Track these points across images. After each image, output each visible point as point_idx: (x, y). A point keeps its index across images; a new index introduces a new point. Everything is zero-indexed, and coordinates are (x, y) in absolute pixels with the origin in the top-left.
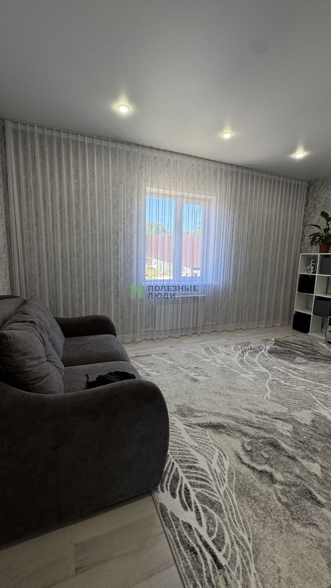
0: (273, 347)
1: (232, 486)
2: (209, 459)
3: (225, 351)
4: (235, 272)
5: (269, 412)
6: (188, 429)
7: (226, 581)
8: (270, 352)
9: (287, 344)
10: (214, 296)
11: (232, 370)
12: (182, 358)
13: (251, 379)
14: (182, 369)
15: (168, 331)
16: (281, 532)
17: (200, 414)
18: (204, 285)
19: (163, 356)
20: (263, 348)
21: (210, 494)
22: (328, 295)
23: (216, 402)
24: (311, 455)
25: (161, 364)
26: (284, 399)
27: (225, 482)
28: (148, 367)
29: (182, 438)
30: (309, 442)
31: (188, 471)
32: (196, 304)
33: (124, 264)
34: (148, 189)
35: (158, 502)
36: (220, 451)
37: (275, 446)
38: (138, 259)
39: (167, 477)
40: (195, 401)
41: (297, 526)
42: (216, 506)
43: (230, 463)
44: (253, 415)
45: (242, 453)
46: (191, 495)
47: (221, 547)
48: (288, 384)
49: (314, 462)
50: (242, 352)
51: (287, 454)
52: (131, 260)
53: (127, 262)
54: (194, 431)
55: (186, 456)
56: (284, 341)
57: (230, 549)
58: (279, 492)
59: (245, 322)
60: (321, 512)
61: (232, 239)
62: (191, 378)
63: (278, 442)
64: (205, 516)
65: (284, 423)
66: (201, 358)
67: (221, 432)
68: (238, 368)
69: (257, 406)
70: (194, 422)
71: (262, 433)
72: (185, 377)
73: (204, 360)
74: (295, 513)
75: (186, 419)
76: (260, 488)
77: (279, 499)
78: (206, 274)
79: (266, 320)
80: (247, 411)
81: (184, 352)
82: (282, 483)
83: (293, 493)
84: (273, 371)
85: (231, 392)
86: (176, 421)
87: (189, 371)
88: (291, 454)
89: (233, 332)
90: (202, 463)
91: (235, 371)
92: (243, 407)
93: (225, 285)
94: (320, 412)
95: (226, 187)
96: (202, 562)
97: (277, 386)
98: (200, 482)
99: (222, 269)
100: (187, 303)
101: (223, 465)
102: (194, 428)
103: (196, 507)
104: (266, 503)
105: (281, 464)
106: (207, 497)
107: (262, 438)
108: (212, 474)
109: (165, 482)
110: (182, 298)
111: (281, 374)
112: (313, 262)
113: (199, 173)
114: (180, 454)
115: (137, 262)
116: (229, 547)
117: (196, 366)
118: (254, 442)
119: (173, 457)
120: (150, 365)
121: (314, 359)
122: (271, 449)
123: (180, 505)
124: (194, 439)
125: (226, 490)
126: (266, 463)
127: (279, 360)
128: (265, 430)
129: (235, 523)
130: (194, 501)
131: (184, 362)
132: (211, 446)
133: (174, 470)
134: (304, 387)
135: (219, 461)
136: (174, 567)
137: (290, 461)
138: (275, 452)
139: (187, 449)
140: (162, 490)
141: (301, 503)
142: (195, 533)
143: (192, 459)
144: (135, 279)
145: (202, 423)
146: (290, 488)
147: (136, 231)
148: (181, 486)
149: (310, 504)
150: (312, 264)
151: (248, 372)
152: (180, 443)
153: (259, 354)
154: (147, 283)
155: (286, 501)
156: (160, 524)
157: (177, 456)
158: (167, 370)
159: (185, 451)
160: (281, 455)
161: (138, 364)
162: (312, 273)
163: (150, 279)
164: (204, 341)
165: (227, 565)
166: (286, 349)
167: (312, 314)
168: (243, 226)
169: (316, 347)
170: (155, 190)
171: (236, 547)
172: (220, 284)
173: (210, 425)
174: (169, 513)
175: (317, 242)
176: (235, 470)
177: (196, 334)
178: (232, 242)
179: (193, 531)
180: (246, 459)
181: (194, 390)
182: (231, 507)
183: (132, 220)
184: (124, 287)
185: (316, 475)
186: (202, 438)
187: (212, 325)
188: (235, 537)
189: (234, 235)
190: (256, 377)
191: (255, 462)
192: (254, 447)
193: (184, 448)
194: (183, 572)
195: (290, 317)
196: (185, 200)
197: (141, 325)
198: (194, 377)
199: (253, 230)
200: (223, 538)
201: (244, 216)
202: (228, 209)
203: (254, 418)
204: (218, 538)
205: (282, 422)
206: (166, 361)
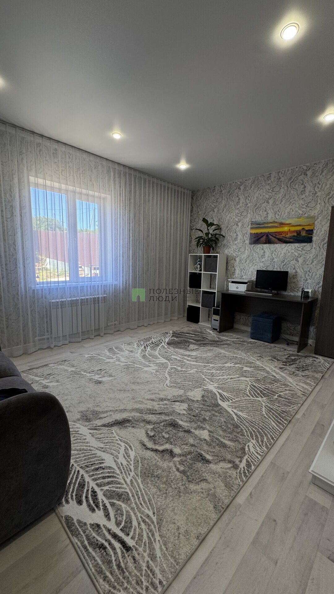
0: (171, 339)
1: (138, 472)
2: (115, 455)
3: (128, 349)
4: (134, 271)
5: (169, 398)
6: (94, 433)
7: (134, 559)
8: (169, 344)
9: (183, 335)
10: (114, 296)
11: (136, 365)
12: (85, 363)
13: (153, 371)
14: (85, 373)
15: (68, 337)
16: (180, 496)
17: (105, 415)
18: (104, 285)
19: (63, 363)
20: (162, 341)
21: (117, 488)
22: (211, 289)
23: (121, 399)
24: (201, 425)
25: (61, 373)
26: (180, 383)
27: (131, 471)
28: (46, 378)
29: (87, 443)
30: (200, 414)
31: (94, 473)
32: (97, 305)
33: (6, 265)
34: (32, 179)
35: (62, 515)
36: (125, 445)
37: (174, 425)
38: (24, 259)
39: (72, 487)
40: (100, 403)
41: (192, 487)
42: (123, 496)
43: (136, 452)
44: (155, 403)
45: (146, 440)
46: (99, 495)
47: (129, 531)
48: (184, 369)
49: (204, 429)
50: (145, 347)
51: (184, 429)
52: (16, 259)
53: (10, 262)
54: (100, 433)
55: (92, 460)
56: (180, 332)
57: (137, 530)
58: (178, 463)
59: (146, 318)
60: (209, 468)
61: (129, 239)
62: (95, 380)
63: (176, 421)
64: (113, 510)
65: (181, 403)
66: (105, 359)
67: (126, 426)
68: (141, 363)
69: (159, 394)
70: (99, 424)
71: (163, 417)
72: (88, 381)
73: (108, 360)
74: (190, 476)
75: (91, 423)
76: (162, 466)
77: (178, 470)
78: (105, 274)
79: (165, 315)
80: (150, 401)
81: (87, 356)
82: (180, 455)
83: (188, 460)
84: (172, 360)
85: (134, 387)
86: (80, 428)
87: (93, 375)
88: (187, 428)
89: (136, 330)
90: (109, 461)
91: (138, 366)
92: (146, 398)
93: (125, 284)
94: (207, 388)
95: (120, 187)
96: (112, 553)
97: (175, 373)
98: (107, 480)
99: (121, 269)
100: (87, 305)
101: (129, 456)
102: (100, 430)
103: (104, 505)
104: (168, 476)
105: (179, 439)
106: (114, 491)
107: (163, 421)
108: (119, 468)
109: (70, 493)
110: (82, 299)
111: (178, 362)
112: (199, 261)
113: (91, 170)
114: (85, 459)
115: (24, 262)
116: (136, 528)
117: (100, 368)
118: (156, 427)
119: (78, 465)
120: (47, 377)
121: (204, 344)
122: (171, 429)
123: (87, 509)
124: (100, 441)
125: (132, 478)
126: (167, 443)
127: (176, 349)
128: (166, 414)
129: (141, 504)
130: (102, 499)
131: (87, 366)
132: (117, 442)
133: (80, 478)
134: (196, 370)
135: (125, 454)
136: (84, 571)
137: (186, 435)
138: (174, 431)
139: (93, 452)
140: (67, 502)
141: (194, 467)
142: (104, 529)
143: (99, 460)
144: (22, 281)
145: (108, 422)
146: (186, 457)
147: (20, 226)
148: (88, 490)
149: (201, 465)
150: (198, 263)
151: (150, 365)
152: (85, 449)
153: (159, 347)
154: (38, 286)
155: (183, 469)
156: (66, 537)
157: (82, 462)
158: (68, 378)
159: (91, 455)
160: (179, 432)
161: (33, 377)
162: (199, 271)
163: (41, 281)
164: (107, 341)
165: (135, 545)
166: (182, 339)
167: (200, 306)
168: (139, 227)
169: (205, 334)
170: (41, 181)
171: (143, 526)
172: (120, 283)
173: (116, 422)
174: (75, 522)
175: (201, 244)
176: (140, 458)
177: (99, 335)
178: (129, 242)
179: (101, 528)
180: (150, 445)
181: (98, 392)
182: (138, 491)
183: (13, 213)
184: (9, 292)
185: (205, 440)
186: (107, 437)
187: (115, 324)
188: (141, 517)
189: (131, 235)
190: (157, 368)
191: (157, 444)
192: (156, 431)
193: (90, 453)
194: (92, 572)
195: (184, 311)
196: (77, 196)
197: (34, 334)
198: (98, 379)
199: (149, 231)
200: (131, 522)
201: (139, 217)
202: (123, 209)
203: (156, 406)
204: (126, 524)
205: (180, 403)
206: (66, 368)
